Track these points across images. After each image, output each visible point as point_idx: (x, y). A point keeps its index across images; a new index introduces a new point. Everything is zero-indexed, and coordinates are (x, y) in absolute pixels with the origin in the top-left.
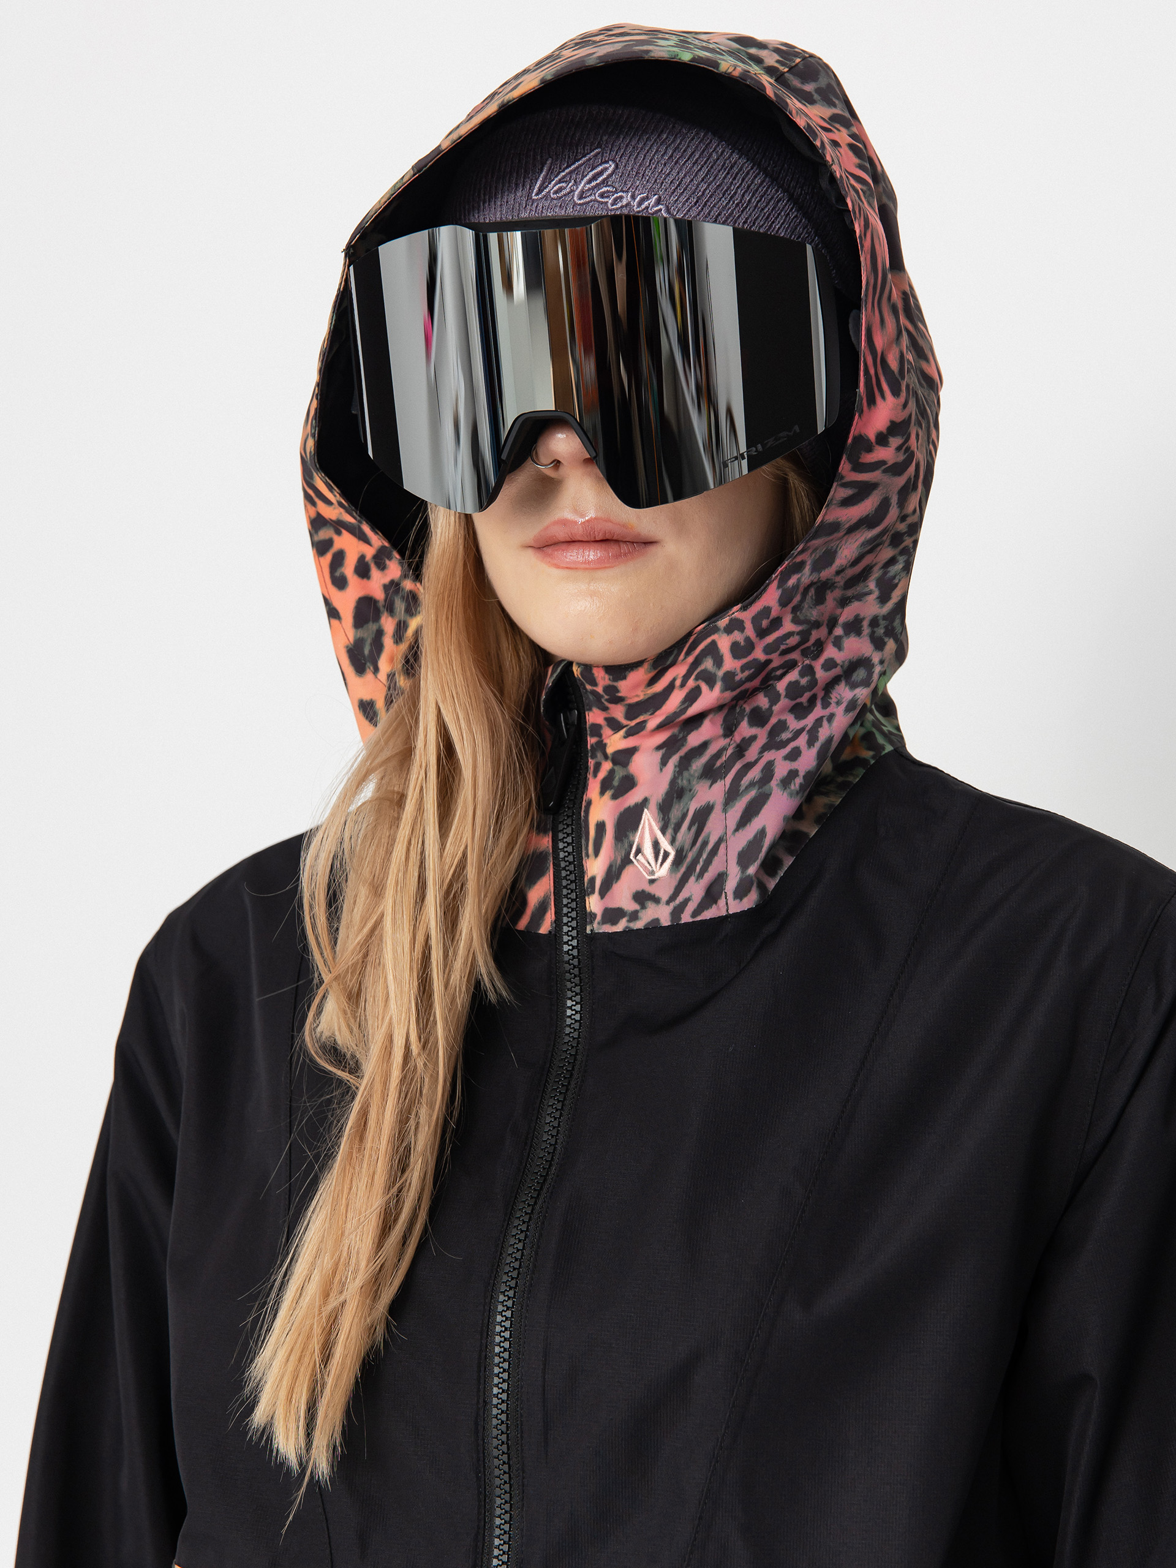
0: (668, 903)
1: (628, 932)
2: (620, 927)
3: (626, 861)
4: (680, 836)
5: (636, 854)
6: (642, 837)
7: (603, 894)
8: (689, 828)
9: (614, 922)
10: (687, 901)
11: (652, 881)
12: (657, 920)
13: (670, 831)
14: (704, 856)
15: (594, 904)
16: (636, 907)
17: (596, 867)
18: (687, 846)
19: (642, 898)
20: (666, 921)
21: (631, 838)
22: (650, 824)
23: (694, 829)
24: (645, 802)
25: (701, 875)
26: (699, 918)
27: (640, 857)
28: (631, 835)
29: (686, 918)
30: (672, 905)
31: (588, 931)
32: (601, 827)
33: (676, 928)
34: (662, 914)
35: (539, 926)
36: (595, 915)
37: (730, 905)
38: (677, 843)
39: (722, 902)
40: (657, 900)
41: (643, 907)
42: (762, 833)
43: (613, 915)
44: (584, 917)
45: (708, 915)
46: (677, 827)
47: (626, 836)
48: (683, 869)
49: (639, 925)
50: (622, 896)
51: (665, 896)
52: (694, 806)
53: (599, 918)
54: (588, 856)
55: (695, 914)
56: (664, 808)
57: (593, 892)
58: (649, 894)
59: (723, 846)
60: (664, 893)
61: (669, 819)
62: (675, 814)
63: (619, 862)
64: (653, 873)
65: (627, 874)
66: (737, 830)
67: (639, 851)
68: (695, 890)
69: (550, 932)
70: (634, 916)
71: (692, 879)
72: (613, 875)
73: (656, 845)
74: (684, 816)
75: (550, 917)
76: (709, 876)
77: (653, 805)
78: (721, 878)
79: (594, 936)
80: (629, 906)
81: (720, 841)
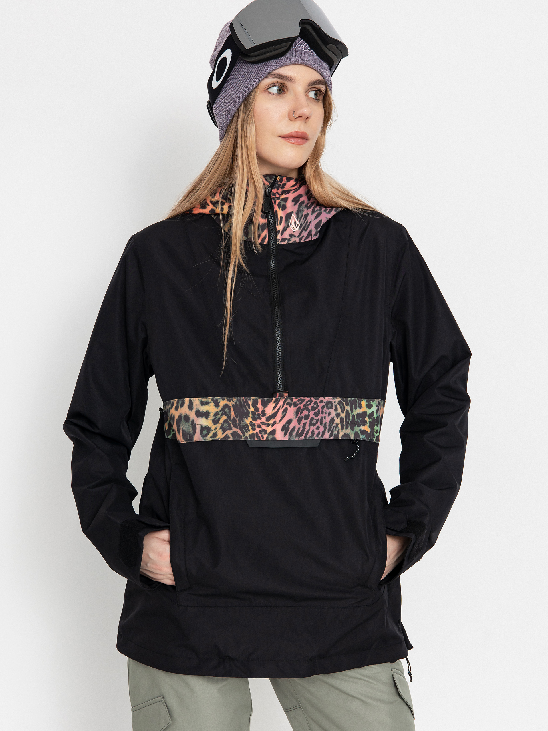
0: (298, 237)
1: (288, 244)
2: (286, 242)
3: (288, 226)
4: (301, 221)
5: (290, 225)
6: (292, 221)
7: (282, 234)
8: (303, 219)
9: (284, 241)
10: (303, 237)
11: (294, 232)
12: (296, 241)
13: (299, 219)
14: (307, 226)
15: (279, 237)
16: (290, 238)
17: (280, 228)
18: (303, 223)
19: (291, 235)
20: (297, 241)
21: (289, 221)
22: (294, 218)
23: (304, 219)
24: (292, 212)
25: (306, 231)
26: (305, 241)
27: (291, 225)
28: (289, 220)
29: (302, 241)
30: (299, 238)
31: (278, 243)
32: (281, 218)
33: (300, 243)
34: (297, 240)
35: (264, 242)
36: (279, 240)
37: (312, 238)
38: (301, 222)
39: (310, 237)
40: (295, 236)
41: (291, 238)
42: (321, 221)
43: (284, 239)
44: (277, 240)
45: (307, 240)
46: (300, 219)
47: (288, 220)
48: (301, 229)
49: (291, 242)
50: (286, 235)
51: (297, 236)
52: (304, 214)
53: (280, 240)
54: (277, 225)
55: (305, 239)
56: (297, 214)
57: (279, 234)
58: (293, 235)
59: (311, 223)
60: (297, 234)
61: (299, 216)
62: (300, 215)
63: (286, 226)
64: (294, 229)
65: (288, 229)
66: (314, 219)
67: (291, 224)
68: (305, 234)
69: (267, 244)
70: (289, 240)
71: (304, 231)
72: (284, 230)
73: (295, 223)
74: (302, 216)
75: (267, 240)
76: (308, 231)
77: (294, 213)
78: (311, 231)
79: (279, 245)
80: (288, 237)
81: (311, 222)
